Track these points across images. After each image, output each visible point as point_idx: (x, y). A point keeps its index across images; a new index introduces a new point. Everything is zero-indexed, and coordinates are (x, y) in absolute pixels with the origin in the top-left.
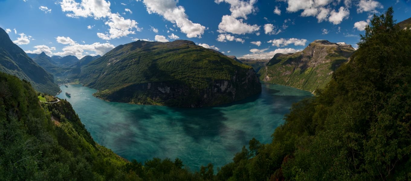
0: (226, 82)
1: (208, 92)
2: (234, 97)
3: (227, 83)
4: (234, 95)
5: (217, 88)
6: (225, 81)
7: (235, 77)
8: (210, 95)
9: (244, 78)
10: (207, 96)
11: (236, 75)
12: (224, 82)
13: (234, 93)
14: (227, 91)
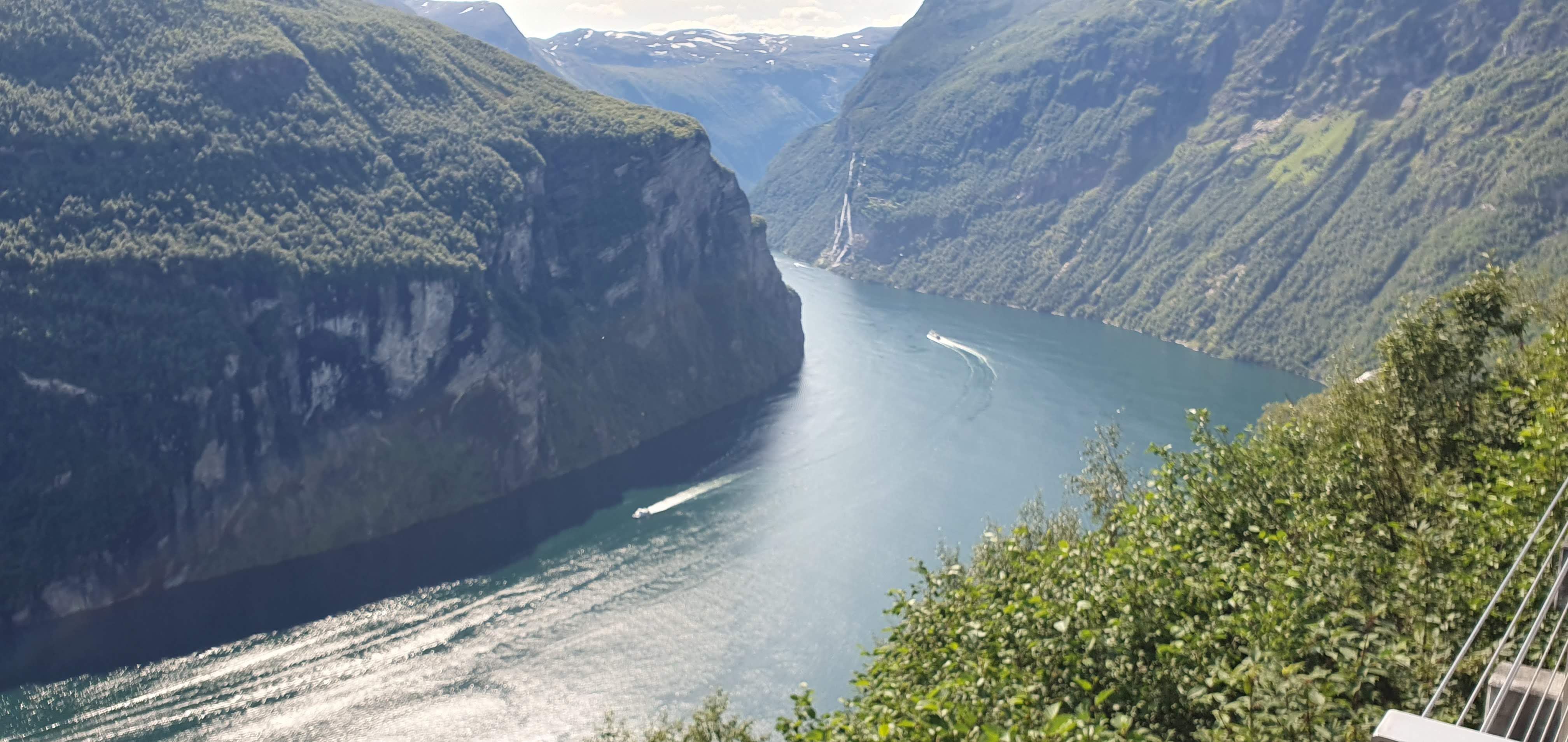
0: (429, 297)
1: (237, 413)
2: (530, 439)
3: (441, 305)
4: (526, 420)
5: (332, 362)
6: (414, 286)
7: (522, 238)
8: (264, 447)
9: (626, 241)
10: (230, 463)
11: (530, 218)
12: (406, 299)
13: (527, 396)
14: (458, 388)
